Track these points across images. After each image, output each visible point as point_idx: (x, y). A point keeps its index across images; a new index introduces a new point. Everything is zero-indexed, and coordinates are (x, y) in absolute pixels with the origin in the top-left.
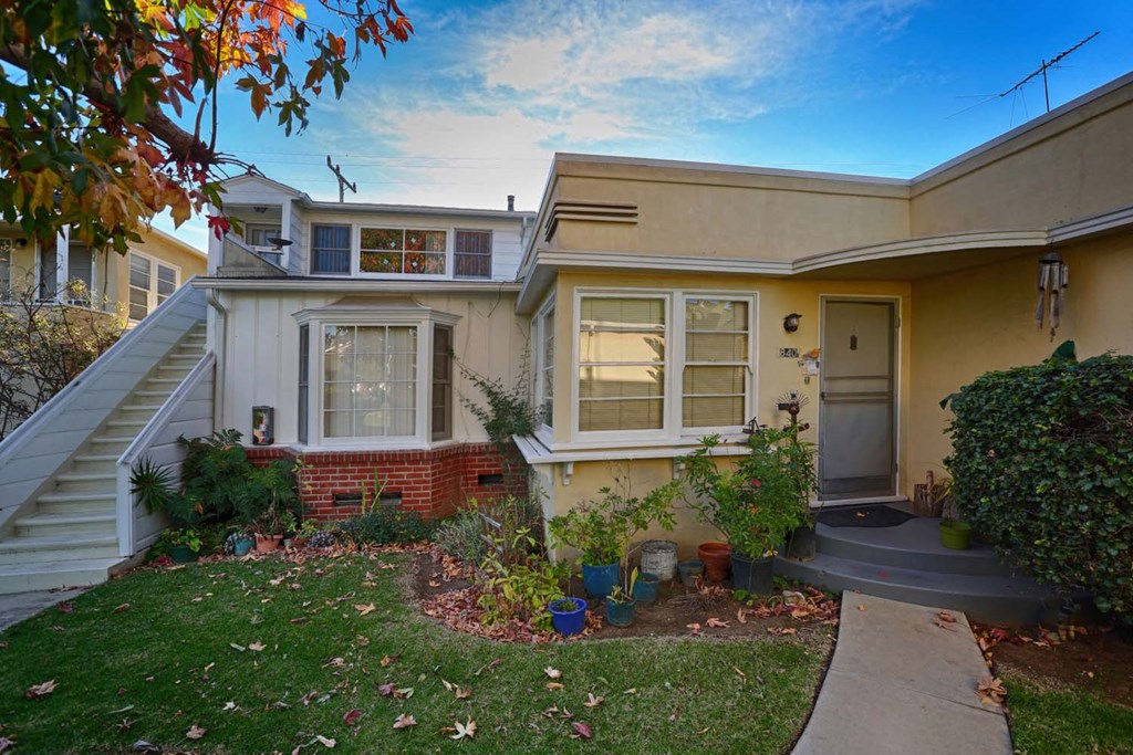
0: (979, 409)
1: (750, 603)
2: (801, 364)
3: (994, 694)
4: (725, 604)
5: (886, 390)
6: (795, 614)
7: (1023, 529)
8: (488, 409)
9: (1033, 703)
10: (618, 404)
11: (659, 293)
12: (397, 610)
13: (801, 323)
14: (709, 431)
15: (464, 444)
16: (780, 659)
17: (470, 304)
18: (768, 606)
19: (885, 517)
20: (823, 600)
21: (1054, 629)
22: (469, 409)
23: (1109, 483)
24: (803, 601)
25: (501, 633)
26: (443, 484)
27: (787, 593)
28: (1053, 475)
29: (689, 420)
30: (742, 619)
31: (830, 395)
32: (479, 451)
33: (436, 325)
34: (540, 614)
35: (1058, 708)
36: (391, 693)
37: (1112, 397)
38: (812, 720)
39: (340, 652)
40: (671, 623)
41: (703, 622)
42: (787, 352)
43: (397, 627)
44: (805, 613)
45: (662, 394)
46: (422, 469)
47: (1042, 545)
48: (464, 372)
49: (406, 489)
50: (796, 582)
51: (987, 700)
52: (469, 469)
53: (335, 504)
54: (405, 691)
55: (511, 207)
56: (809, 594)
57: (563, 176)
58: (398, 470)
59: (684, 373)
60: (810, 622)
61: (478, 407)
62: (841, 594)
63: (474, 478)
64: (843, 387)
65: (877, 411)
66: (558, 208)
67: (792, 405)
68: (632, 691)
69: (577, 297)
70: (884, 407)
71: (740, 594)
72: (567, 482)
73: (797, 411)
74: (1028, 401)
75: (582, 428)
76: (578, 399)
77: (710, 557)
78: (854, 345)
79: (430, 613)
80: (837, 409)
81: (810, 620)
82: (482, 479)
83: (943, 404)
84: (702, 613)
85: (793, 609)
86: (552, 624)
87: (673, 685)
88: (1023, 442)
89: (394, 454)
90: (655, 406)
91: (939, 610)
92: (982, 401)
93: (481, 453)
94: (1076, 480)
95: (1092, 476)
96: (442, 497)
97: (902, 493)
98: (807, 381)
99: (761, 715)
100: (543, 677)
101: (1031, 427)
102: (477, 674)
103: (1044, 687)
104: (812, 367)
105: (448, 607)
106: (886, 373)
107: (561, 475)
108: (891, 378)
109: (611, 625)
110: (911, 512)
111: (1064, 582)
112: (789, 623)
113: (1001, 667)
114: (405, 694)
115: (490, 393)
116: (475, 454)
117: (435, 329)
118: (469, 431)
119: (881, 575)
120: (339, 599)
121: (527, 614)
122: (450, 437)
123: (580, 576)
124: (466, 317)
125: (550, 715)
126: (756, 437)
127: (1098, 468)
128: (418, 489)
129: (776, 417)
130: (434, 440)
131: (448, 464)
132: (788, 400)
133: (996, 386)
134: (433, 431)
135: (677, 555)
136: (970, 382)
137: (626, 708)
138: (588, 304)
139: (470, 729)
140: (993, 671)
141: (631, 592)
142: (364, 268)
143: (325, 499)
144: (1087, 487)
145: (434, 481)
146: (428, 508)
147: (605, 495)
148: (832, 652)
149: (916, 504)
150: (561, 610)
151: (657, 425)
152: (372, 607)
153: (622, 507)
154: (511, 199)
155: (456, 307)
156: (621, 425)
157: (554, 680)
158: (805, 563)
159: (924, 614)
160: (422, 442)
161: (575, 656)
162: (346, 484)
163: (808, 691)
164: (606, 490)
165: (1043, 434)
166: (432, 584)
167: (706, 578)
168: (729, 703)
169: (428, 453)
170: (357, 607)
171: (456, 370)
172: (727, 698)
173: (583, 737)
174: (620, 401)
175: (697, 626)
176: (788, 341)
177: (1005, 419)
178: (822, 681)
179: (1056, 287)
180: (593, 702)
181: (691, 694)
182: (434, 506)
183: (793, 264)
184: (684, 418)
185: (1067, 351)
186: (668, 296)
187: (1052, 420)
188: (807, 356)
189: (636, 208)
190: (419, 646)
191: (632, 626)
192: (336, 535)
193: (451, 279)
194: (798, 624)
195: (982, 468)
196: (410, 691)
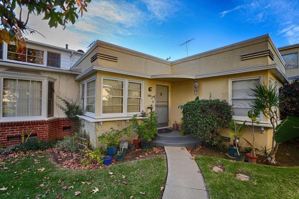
0: (188, 109)
1: (147, 151)
2: (152, 98)
3: (194, 159)
4: (142, 153)
5: (167, 104)
6: (156, 152)
7: (196, 130)
8: (66, 107)
9: (199, 159)
10: (112, 107)
11: (122, 80)
12: (53, 168)
13: (152, 89)
14: (135, 113)
15: (58, 118)
16: (158, 161)
17: (60, 76)
18: (151, 151)
19: (168, 131)
20: (161, 149)
21: (198, 148)
22: (60, 107)
23: (208, 121)
24: (157, 150)
25: (91, 168)
26: (52, 130)
27: (154, 148)
28: (200, 120)
29: (128, 111)
30: (147, 155)
31: (157, 105)
32: (63, 120)
33: (49, 81)
34: (99, 161)
35: (203, 159)
36: (67, 189)
37: (208, 107)
38: (168, 170)
39: (41, 183)
40: (131, 158)
41: (139, 157)
42: (149, 96)
43: (57, 172)
44: (158, 152)
45: (122, 104)
46: (45, 126)
47: (199, 132)
48: (58, 97)
49: (39, 133)
50: (154, 146)
51: (193, 160)
52: (60, 126)
53: (8, 140)
54: (71, 187)
55: (67, 48)
56: (158, 148)
57: (99, 46)
58: (35, 127)
59: (127, 100)
60: (160, 153)
61: (62, 107)
62: (164, 147)
63: (62, 128)
64: (160, 104)
65: (165, 109)
66: (98, 55)
67: (151, 107)
68: (132, 173)
69: (102, 79)
70: (166, 108)
71: (145, 150)
72: (100, 127)
73: (152, 109)
74: (196, 107)
75: (103, 113)
76: (102, 105)
77: (136, 143)
78: (161, 95)
79: (64, 167)
80: (158, 108)
81: (159, 153)
82: (64, 128)
83: (179, 107)
84: (138, 155)
85: (156, 151)
86: (103, 163)
87: (140, 170)
88: (196, 114)
89: (34, 122)
90: (121, 107)
91: (181, 147)
92: (189, 107)
93: (64, 121)
94: (203, 121)
95: (205, 120)
96: (51, 135)
97: (170, 126)
98: (153, 102)
99: (159, 171)
100: (109, 175)
101: (197, 112)
102: (91, 178)
103: (200, 156)
104: (154, 99)
105: (69, 165)
106: (167, 101)
107: (98, 125)
108: (168, 102)
109: (118, 161)
110: (172, 130)
111: (201, 138)
112: (156, 154)
113: (193, 155)
114: (71, 188)
115: (66, 103)
116: (62, 121)
117: (49, 83)
118: (60, 114)
119: (171, 142)
120: (29, 169)
121: (96, 162)
122: (53, 116)
123: (106, 151)
124: (58, 79)
125: (115, 182)
126: (144, 115)
127: (206, 118)
128: (44, 132)
129: (147, 110)
130: (48, 117)
131: (53, 124)
132: (150, 107)
133: (191, 104)
134: (48, 114)
135: (128, 143)
136: (186, 103)
137: (132, 176)
138: (104, 81)
139: (97, 190)
140: (192, 156)
141: (122, 152)
142: (8, 58)
143: (4, 138)
144: (205, 122)
145: (49, 130)
146: (47, 138)
147: (112, 130)
148: (167, 157)
149: (173, 128)
150: (105, 159)
151: (121, 112)
152: (44, 169)
153: (115, 132)
154: (67, 45)
155: (55, 76)
156: (112, 112)
157: (112, 175)
158: (156, 142)
159: (179, 148)
160: (44, 117)
161: (114, 169)
162: (14, 133)
163: (166, 165)
164: (112, 128)
165: (199, 113)
166: (59, 160)
167: (136, 148)
168: (152, 171)
169: (47, 121)
170: (39, 170)
171: (55, 96)
172: (151, 170)
173: (126, 184)
174: (112, 106)
175: (138, 158)
176: (149, 93)
177: (193, 110)
178: (167, 163)
179: (197, 87)
180: (124, 177)
181: (144, 171)
182: (49, 138)
183: (151, 76)
184: (127, 110)
185: (197, 98)
186: (124, 81)
187: (200, 110)
188: (153, 97)
189: (117, 58)
190: (69, 175)
191: (123, 160)
192: (13, 150)
193: (46, 66)
194: (158, 154)
195: (189, 119)
196: (73, 187)
